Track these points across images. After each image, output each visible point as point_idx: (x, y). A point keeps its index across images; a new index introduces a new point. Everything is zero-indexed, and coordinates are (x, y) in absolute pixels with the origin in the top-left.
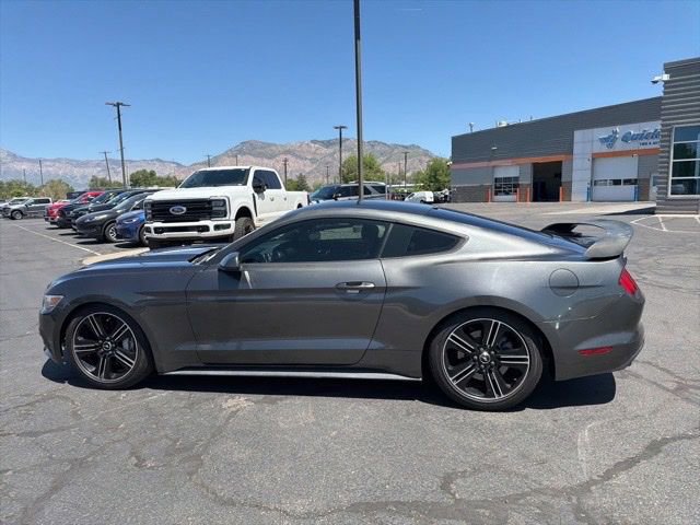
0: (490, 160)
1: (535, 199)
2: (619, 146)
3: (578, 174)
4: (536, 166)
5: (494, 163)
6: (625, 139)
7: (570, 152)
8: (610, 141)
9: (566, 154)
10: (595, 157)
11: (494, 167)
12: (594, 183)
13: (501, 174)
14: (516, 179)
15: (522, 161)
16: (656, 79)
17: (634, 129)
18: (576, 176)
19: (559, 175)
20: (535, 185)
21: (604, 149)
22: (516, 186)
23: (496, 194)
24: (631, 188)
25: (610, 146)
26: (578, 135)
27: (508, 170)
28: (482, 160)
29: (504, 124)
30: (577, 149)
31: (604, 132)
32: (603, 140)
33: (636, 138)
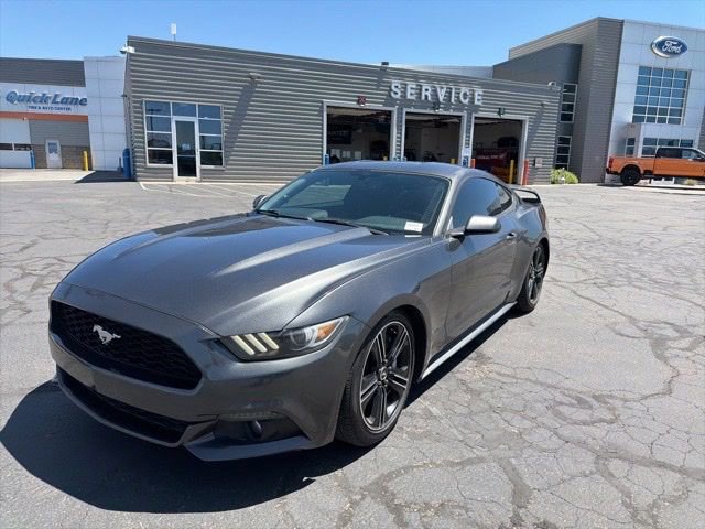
2: (4, 106)
6: (10, 99)
16: (123, 49)
17: (20, 89)
24: (26, 154)
33: (22, 99)
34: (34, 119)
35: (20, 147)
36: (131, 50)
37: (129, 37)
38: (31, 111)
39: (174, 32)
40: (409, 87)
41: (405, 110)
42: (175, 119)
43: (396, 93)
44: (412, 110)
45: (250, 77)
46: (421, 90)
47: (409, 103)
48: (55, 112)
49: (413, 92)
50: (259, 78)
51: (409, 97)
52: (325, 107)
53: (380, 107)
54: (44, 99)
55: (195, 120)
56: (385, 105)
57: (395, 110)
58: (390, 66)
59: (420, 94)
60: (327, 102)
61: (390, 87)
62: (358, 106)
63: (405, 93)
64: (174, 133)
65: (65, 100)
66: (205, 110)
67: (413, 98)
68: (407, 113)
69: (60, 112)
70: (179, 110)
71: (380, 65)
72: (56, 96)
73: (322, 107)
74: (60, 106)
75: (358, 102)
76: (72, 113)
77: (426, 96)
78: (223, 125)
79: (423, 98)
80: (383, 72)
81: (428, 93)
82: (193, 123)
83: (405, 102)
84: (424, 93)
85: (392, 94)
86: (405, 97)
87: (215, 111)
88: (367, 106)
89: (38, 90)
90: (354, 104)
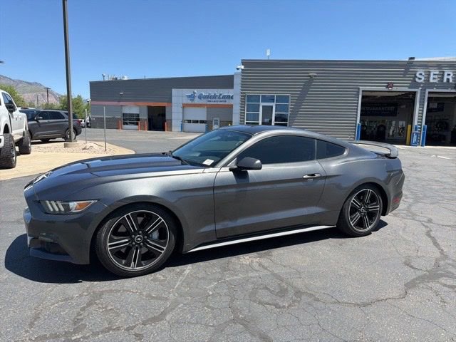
0: (119, 102)
1: (150, 129)
2: (197, 101)
3: (175, 115)
4: (150, 108)
5: (121, 103)
6: (200, 97)
7: (170, 101)
8: (192, 97)
9: (168, 102)
10: (184, 106)
11: (122, 106)
12: (184, 121)
13: (127, 111)
14: (138, 115)
15: (141, 104)
16: (239, 67)
17: (204, 92)
18: (174, 116)
19: (164, 115)
20: (150, 120)
21: (190, 102)
22: (138, 120)
23: (124, 124)
24: (204, 125)
25: (192, 100)
26: (174, 91)
27: (132, 109)
28: (113, 101)
29: (126, 78)
30: (174, 99)
31: (189, 92)
32: (189, 96)
33: (205, 97)
34: (209, 107)
35: (202, 122)
36: (243, 67)
37: (242, 60)
38: (208, 103)
39: (268, 54)
40: (432, 74)
41: (428, 91)
42: (262, 104)
43: (420, 79)
44: (435, 90)
45: (310, 76)
46: (443, 75)
47: (433, 85)
48: (219, 103)
49: (436, 77)
50: (315, 76)
51: (431, 81)
52: (361, 92)
53: (406, 89)
54: (215, 97)
55: (273, 105)
56: (409, 87)
57: (419, 91)
58: (416, 60)
59: (443, 78)
60: (362, 88)
61: (415, 75)
62: (387, 90)
63: (429, 77)
64: (261, 113)
65: (224, 97)
66: (280, 99)
67: (436, 81)
68: (429, 93)
69: (222, 103)
70: (265, 99)
71: (407, 60)
72: (220, 95)
73: (358, 92)
74: (222, 100)
75: (387, 87)
76: (226, 103)
77: (448, 79)
78: (290, 106)
79: (445, 81)
80: (410, 64)
81: (450, 77)
82: (272, 107)
83: (427, 84)
84: (446, 77)
85: (417, 80)
86: (429, 81)
87: (286, 99)
88: (394, 89)
89: (212, 92)
90: (384, 89)
